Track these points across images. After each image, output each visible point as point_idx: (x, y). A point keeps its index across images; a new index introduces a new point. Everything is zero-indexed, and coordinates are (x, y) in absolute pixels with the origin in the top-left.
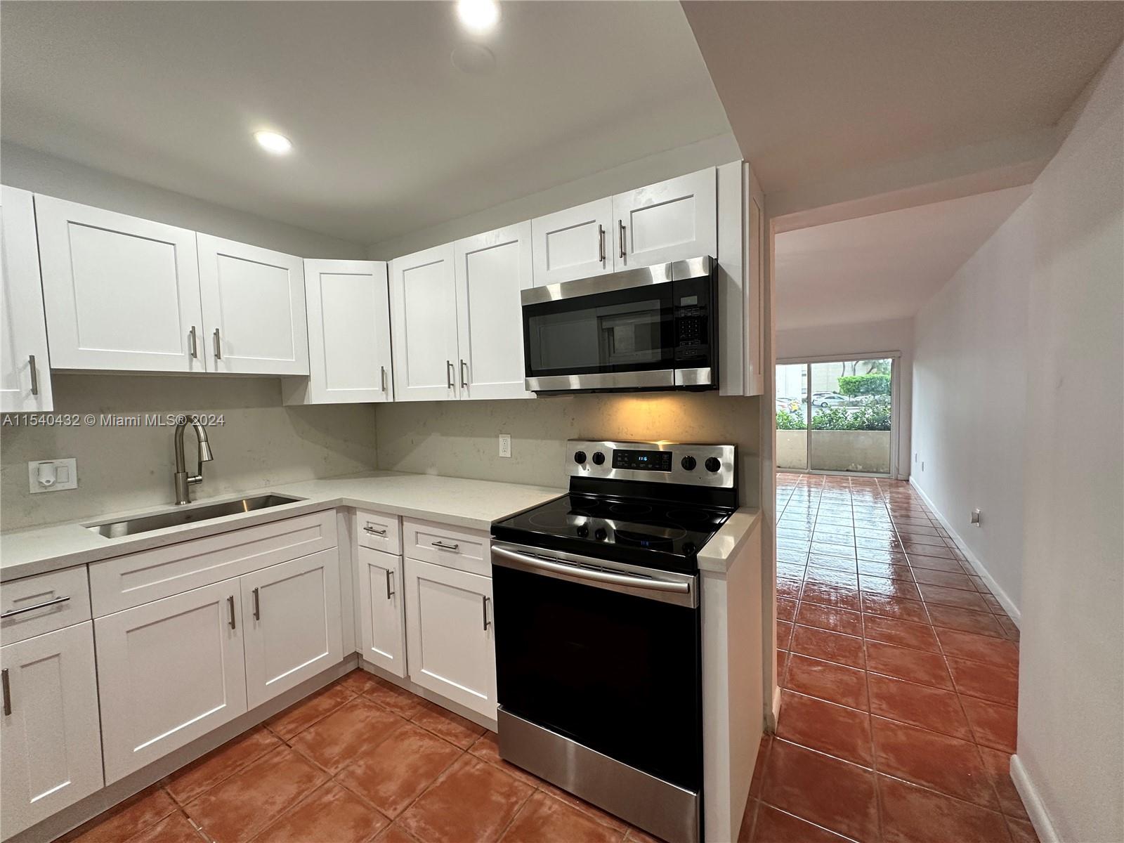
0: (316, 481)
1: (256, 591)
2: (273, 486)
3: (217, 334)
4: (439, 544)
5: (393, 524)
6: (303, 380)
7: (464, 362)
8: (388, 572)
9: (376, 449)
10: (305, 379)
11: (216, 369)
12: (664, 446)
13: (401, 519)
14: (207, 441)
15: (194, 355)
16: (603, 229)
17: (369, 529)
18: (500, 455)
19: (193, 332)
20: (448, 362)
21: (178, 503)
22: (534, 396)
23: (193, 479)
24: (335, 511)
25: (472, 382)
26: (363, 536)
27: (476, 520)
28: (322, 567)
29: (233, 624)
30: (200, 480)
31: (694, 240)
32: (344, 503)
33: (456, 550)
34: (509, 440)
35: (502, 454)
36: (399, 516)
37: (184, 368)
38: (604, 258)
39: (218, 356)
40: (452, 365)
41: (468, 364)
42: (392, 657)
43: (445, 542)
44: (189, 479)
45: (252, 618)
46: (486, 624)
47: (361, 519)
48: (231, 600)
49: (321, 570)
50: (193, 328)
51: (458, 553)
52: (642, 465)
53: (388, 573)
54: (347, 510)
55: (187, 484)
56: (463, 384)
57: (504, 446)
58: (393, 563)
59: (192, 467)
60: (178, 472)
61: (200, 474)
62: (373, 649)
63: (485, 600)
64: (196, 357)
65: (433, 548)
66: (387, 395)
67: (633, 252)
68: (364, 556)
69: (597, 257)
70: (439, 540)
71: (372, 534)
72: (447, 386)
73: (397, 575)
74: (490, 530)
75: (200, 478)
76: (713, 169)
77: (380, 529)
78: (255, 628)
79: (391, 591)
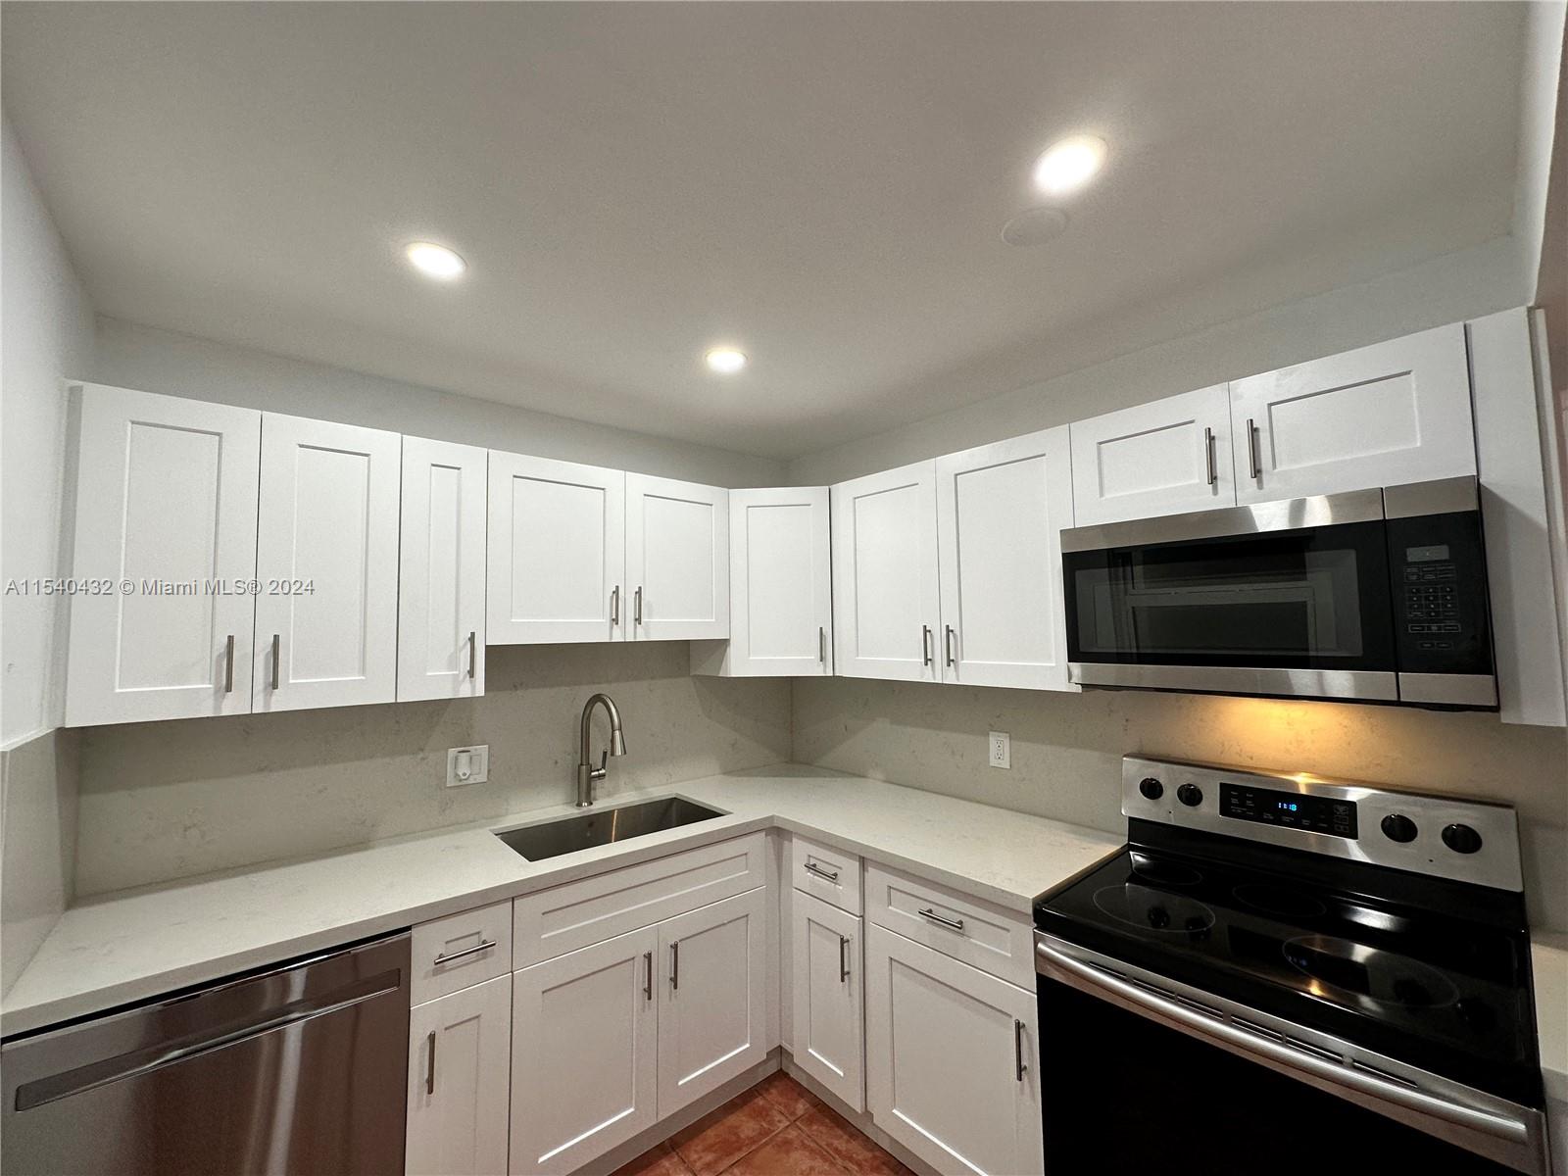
0: (722, 776)
1: (675, 947)
2: (674, 782)
3: (639, 593)
4: (928, 914)
5: (851, 867)
6: (720, 646)
7: (950, 628)
8: (842, 939)
9: (792, 732)
10: (723, 644)
11: (635, 637)
12: (1309, 786)
13: (863, 862)
14: (620, 729)
15: (616, 621)
16: (1212, 434)
17: (812, 868)
18: (992, 764)
19: (616, 592)
20: (925, 627)
21: (579, 805)
22: (1079, 689)
23: (596, 773)
24: (763, 834)
25: (962, 659)
26: (801, 876)
27: (1003, 891)
28: (747, 916)
29: (648, 991)
30: (604, 775)
31: (1419, 444)
32: (776, 824)
33: (961, 931)
34: (1007, 742)
35: (993, 762)
36: (860, 857)
37: (602, 637)
38: (1216, 478)
39: (638, 620)
40: (930, 631)
41: (957, 632)
42: (842, 1074)
43: (939, 912)
44: (593, 774)
45: (669, 985)
46: (1020, 1069)
47: (799, 852)
48: (649, 957)
49: (745, 919)
50: (617, 587)
51: (963, 935)
52: (1286, 819)
53: (843, 941)
54: (778, 833)
55: (591, 779)
56: (949, 661)
57: (999, 750)
58: (850, 928)
59: (596, 758)
60: (582, 765)
61: (604, 767)
62: (810, 1050)
63: (1019, 1026)
64: (617, 624)
65: (919, 918)
66: (825, 666)
67: (1274, 467)
68: (802, 908)
69: (1205, 478)
70: (930, 906)
71: (815, 875)
72: (923, 660)
73: (855, 948)
74: (1030, 911)
75: (603, 771)
76: (1461, 324)
77: (831, 871)
78: (670, 999)
79: (846, 969)
